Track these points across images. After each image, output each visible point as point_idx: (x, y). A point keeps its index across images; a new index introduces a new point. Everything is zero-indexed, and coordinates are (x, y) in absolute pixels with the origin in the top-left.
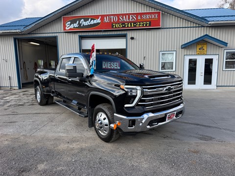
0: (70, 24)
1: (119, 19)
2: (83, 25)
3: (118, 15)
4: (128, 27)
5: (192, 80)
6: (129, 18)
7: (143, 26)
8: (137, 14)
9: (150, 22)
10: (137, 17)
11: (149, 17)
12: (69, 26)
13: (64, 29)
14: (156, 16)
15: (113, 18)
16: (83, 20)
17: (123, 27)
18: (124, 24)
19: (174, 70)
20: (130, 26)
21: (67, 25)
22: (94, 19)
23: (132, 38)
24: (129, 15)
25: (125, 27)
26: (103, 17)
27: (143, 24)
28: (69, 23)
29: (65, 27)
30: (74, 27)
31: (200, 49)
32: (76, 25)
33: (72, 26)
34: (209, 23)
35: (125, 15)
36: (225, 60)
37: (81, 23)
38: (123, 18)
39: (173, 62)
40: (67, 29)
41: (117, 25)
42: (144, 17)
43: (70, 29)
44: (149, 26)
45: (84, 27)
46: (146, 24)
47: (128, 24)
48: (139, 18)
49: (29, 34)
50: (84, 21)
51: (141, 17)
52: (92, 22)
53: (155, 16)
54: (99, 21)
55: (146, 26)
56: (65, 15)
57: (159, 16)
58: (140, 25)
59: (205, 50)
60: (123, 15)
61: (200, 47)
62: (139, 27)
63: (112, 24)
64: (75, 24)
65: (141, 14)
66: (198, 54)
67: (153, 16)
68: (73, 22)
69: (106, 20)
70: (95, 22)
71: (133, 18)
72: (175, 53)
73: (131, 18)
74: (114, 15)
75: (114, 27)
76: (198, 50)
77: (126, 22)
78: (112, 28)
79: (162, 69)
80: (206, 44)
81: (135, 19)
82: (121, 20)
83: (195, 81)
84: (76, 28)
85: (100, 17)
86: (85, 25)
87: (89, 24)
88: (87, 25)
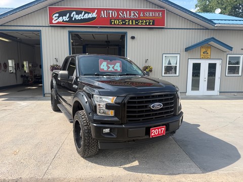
0: (59, 17)
1: (118, 14)
2: (75, 19)
3: (118, 10)
4: (129, 24)
5: (196, 85)
6: (130, 15)
7: (146, 25)
8: (139, 11)
9: (154, 21)
10: (139, 14)
11: (153, 14)
12: (56, 19)
13: (51, 22)
14: (160, 14)
15: (112, 14)
16: (74, 13)
17: (123, 24)
19: (177, 74)
20: (131, 23)
21: (54, 17)
22: (88, 13)
23: (133, 38)
24: (130, 10)
25: (125, 24)
26: (99, 11)
27: (146, 23)
28: (57, 15)
29: (51, 19)
30: (63, 21)
31: (204, 53)
32: (66, 18)
33: (60, 19)
34: (216, 25)
35: (126, 10)
36: (228, 65)
37: (72, 16)
38: (123, 14)
39: (176, 66)
40: (54, 22)
41: (117, 22)
43: (58, 23)
45: (76, 21)
46: (149, 23)
47: (129, 20)
48: (142, 15)
49: (1, 25)
50: (76, 14)
51: (144, 15)
52: (86, 16)
53: (159, 14)
54: (94, 15)
55: (149, 24)
56: (52, 5)
57: (163, 15)
58: (142, 23)
59: (209, 54)
60: (123, 10)
61: (203, 50)
62: (142, 25)
63: (111, 20)
64: (64, 17)
65: (144, 11)
66: (203, 58)
67: (157, 14)
68: (62, 14)
69: (104, 15)
70: (90, 16)
71: (135, 15)
72: (178, 56)
73: (132, 14)
74: (113, 10)
75: (113, 23)
76: (202, 54)
77: (127, 19)
78: (111, 24)
79: (165, 74)
80: (210, 48)
81: (136, 16)
82: (121, 16)
83: (199, 87)
84: (66, 21)
85: (96, 11)
86: (77, 19)
87: (83, 18)
88: (80, 19)
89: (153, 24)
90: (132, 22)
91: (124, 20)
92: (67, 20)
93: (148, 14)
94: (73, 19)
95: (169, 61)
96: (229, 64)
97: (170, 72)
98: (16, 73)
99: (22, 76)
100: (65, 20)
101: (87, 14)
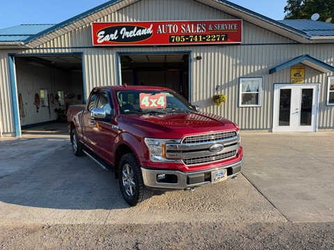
0: (105, 35)
1: (180, 29)
2: (125, 37)
3: (179, 24)
4: (193, 41)
5: (285, 118)
6: (195, 29)
7: (216, 41)
8: (207, 23)
9: (226, 35)
10: (207, 28)
11: (225, 27)
12: (102, 38)
13: (96, 42)
14: (235, 26)
15: (172, 28)
16: (124, 29)
17: (186, 41)
18: (188, 36)
19: (260, 104)
20: (196, 40)
21: (99, 35)
22: (142, 29)
24: (195, 23)
25: (189, 41)
26: (156, 25)
27: (216, 38)
30: (110, 40)
31: (295, 75)
32: (114, 36)
33: (107, 38)
34: (311, 38)
35: (190, 23)
36: (329, 91)
38: (186, 28)
39: (258, 94)
41: (178, 39)
42: (218, 27)
44: (225, 40)
45: (127, 39)
46: (221, 38)
47: (194, 36)
48: (210, 28)
49: (35, 48)
50: (127, 31)
51: (213, 28)
53: (233, 27)
54: (149, 31)
55: (221, 40)
56: (96, 20)
57: (239, 27)
58: (211, 38)
59: (303, 76)
60: (187, 23)
61: (294, 72)
62: (211, 41)
63: (170, 36)
64: (112, 35)
65: (213, 23)
66: (293, 83)
67: (230, 27)
69: (161, 30)
70: (144, 32)
71: (201, 28)
72: (260, 80)
73: (198, 28)
74: (173, 23)
75: (173, 41)
76: (293, 76)
77: (191, 34)
78: (171, 41)
79: (242, 104)
80: (304, 68)
81: (204, 30)
82: (183, 31)
83: (289, 121)
84: (114, 40)
85: (152, 25)
86: (128, 36)
87: (135, 35)
88: (131, 36)
89: (226, 40)
90: (198, 38)
91: (187, 36)
92: (116, 38)
93: (219, 27)
94: (123, 37)
95: (248, 87)
96: (331, 89)
97: (250, 101)
98: (49, 106)
99: (56, 110)
100: (112, 39)
101: (140, 30)
